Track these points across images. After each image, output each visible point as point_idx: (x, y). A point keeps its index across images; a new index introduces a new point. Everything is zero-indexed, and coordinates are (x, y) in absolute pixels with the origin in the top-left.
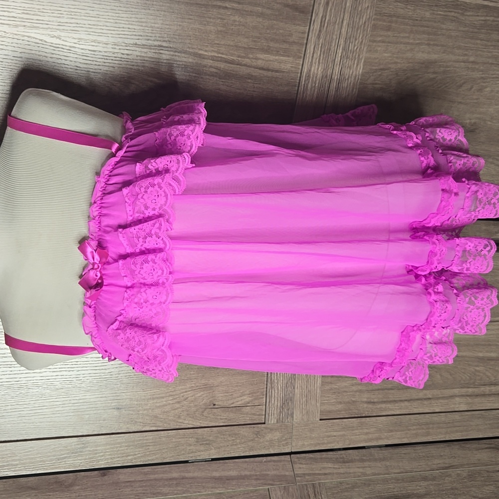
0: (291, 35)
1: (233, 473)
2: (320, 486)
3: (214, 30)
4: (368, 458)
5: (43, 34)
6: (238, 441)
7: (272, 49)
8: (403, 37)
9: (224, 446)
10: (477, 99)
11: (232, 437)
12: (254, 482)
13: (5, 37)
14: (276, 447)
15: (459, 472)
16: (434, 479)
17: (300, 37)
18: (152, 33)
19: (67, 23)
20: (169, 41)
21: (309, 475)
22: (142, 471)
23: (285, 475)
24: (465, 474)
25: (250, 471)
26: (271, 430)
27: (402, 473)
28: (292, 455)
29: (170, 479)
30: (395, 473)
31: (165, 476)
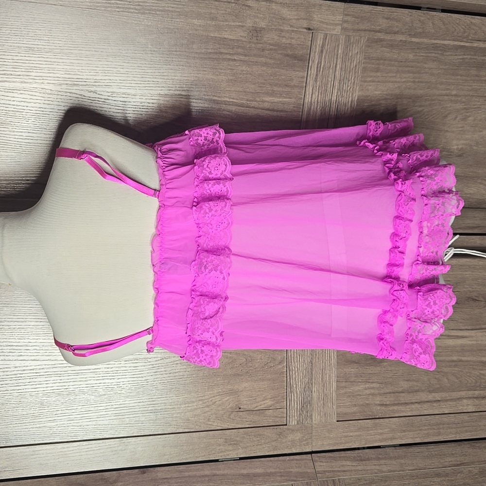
0: (292, 80)
1: (259, 471)
2: (339, 482)
3: (225, 79)
4: (384, 457)
5: (82, 90)
6: (263, 441)
7: (276, 92)
8: (391, 77)
9: (251, 446)
10: (462, 127)
11: (257, 437)
12: (279, 478)
13: (51, 94)
14: (298, 447)
15: (470, 469)
16: (447, 475)
17: (300, 81)
18: (172, 84)
19: (101, 80)
20: (188, 91)
21: (329, 472)
22: (178, 469)
23: (307, 472)
24: (476, 471)
25: (275, 469)
26: (293, 431)
27: (417, 469)
28: (313, 455)
29: (203, 476)
30: (409, 470)
31: (198, 473)
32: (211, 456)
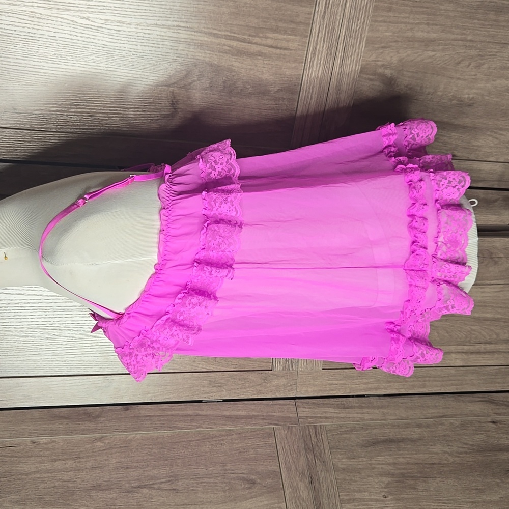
0: (298, 16)
1: (242, 413)
2: (321, 428)
3: (227, 11)
4: (367, 406)
5: (74, 16)
6: (247, 385)
7: (280, 28)
8: (404, 17)
9: (235, 389)
10: (475, 75)
11: (242, 381)
12: (261, 422)
13: (41, 18)
14: (282, 392)
15: (452, 421)
16: (428, 426)
17: (306, 18)
18: (171, 14)
19: (95, 5)
20: (187, 22)
21: (312, 417)
22: (161, 407)
23: (289, 417)
24: (457, 424)
25: (258, 412)
26: (278, 376)
27: (398, 419)
28: (297, 400)
29: (185, 416)
30: (391, 420)
31: (181, 413)
32: (195, 397)
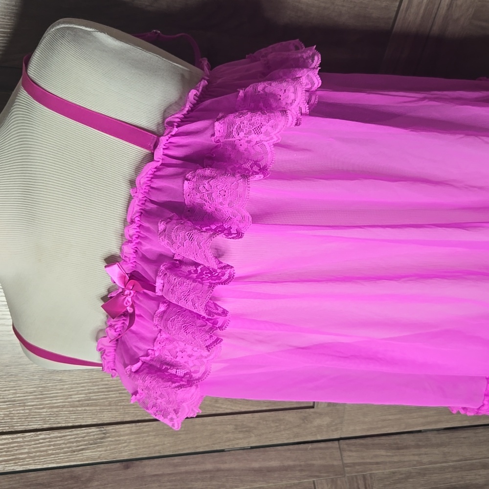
1: (275, 464)
2: (371, 478)
4: (424, 444)
6: (282, 427)
9: (266, 433)
11: (276, 423)
12: (298, 474)
14: (325, 433)
21: (360, 464)
23: (333, 466)
25: (294, 461)
26: (321, 414)
28: (341, 442)
29: (203, 472)
31: (198, 468)
32: (216, 446)
